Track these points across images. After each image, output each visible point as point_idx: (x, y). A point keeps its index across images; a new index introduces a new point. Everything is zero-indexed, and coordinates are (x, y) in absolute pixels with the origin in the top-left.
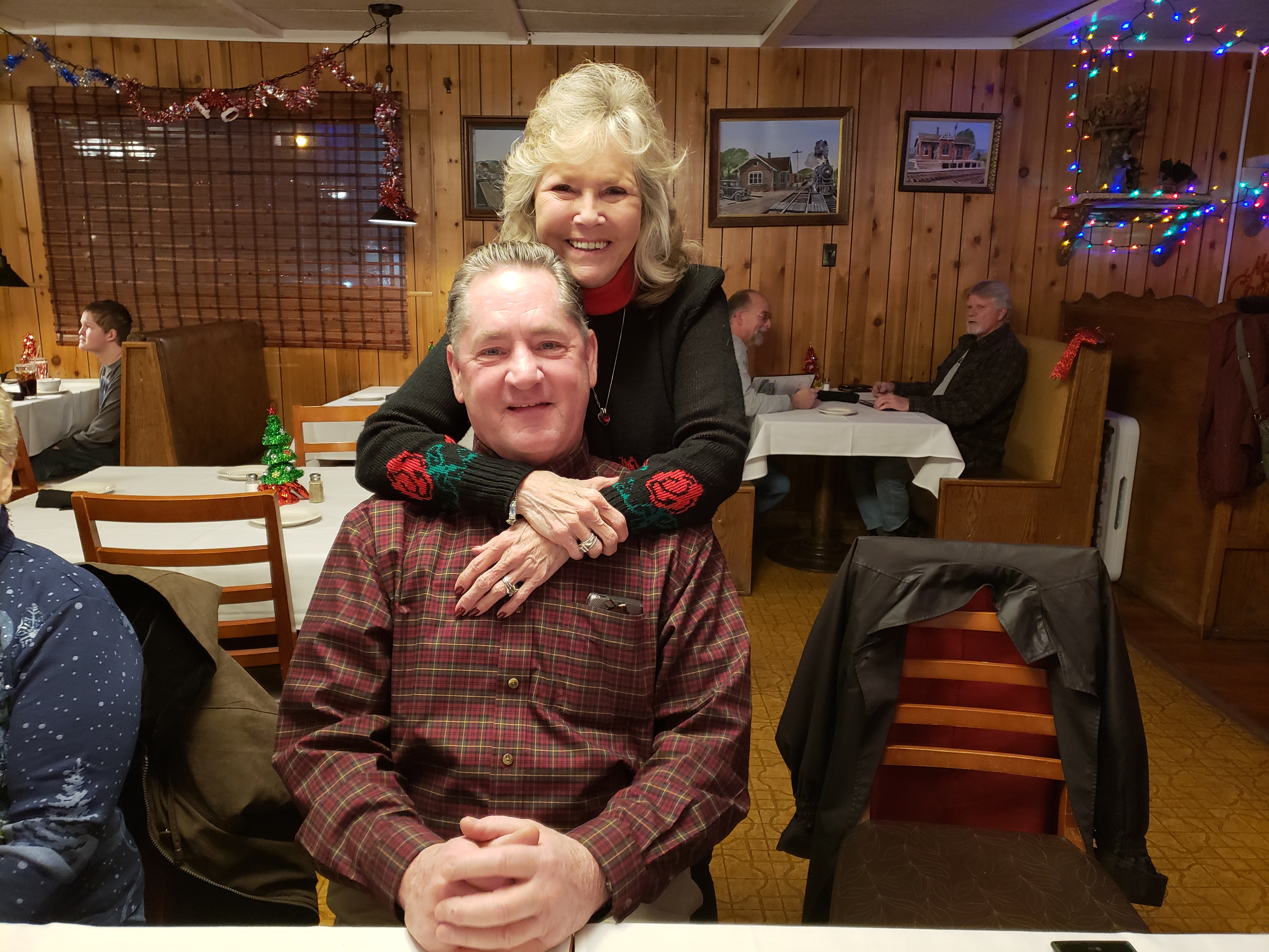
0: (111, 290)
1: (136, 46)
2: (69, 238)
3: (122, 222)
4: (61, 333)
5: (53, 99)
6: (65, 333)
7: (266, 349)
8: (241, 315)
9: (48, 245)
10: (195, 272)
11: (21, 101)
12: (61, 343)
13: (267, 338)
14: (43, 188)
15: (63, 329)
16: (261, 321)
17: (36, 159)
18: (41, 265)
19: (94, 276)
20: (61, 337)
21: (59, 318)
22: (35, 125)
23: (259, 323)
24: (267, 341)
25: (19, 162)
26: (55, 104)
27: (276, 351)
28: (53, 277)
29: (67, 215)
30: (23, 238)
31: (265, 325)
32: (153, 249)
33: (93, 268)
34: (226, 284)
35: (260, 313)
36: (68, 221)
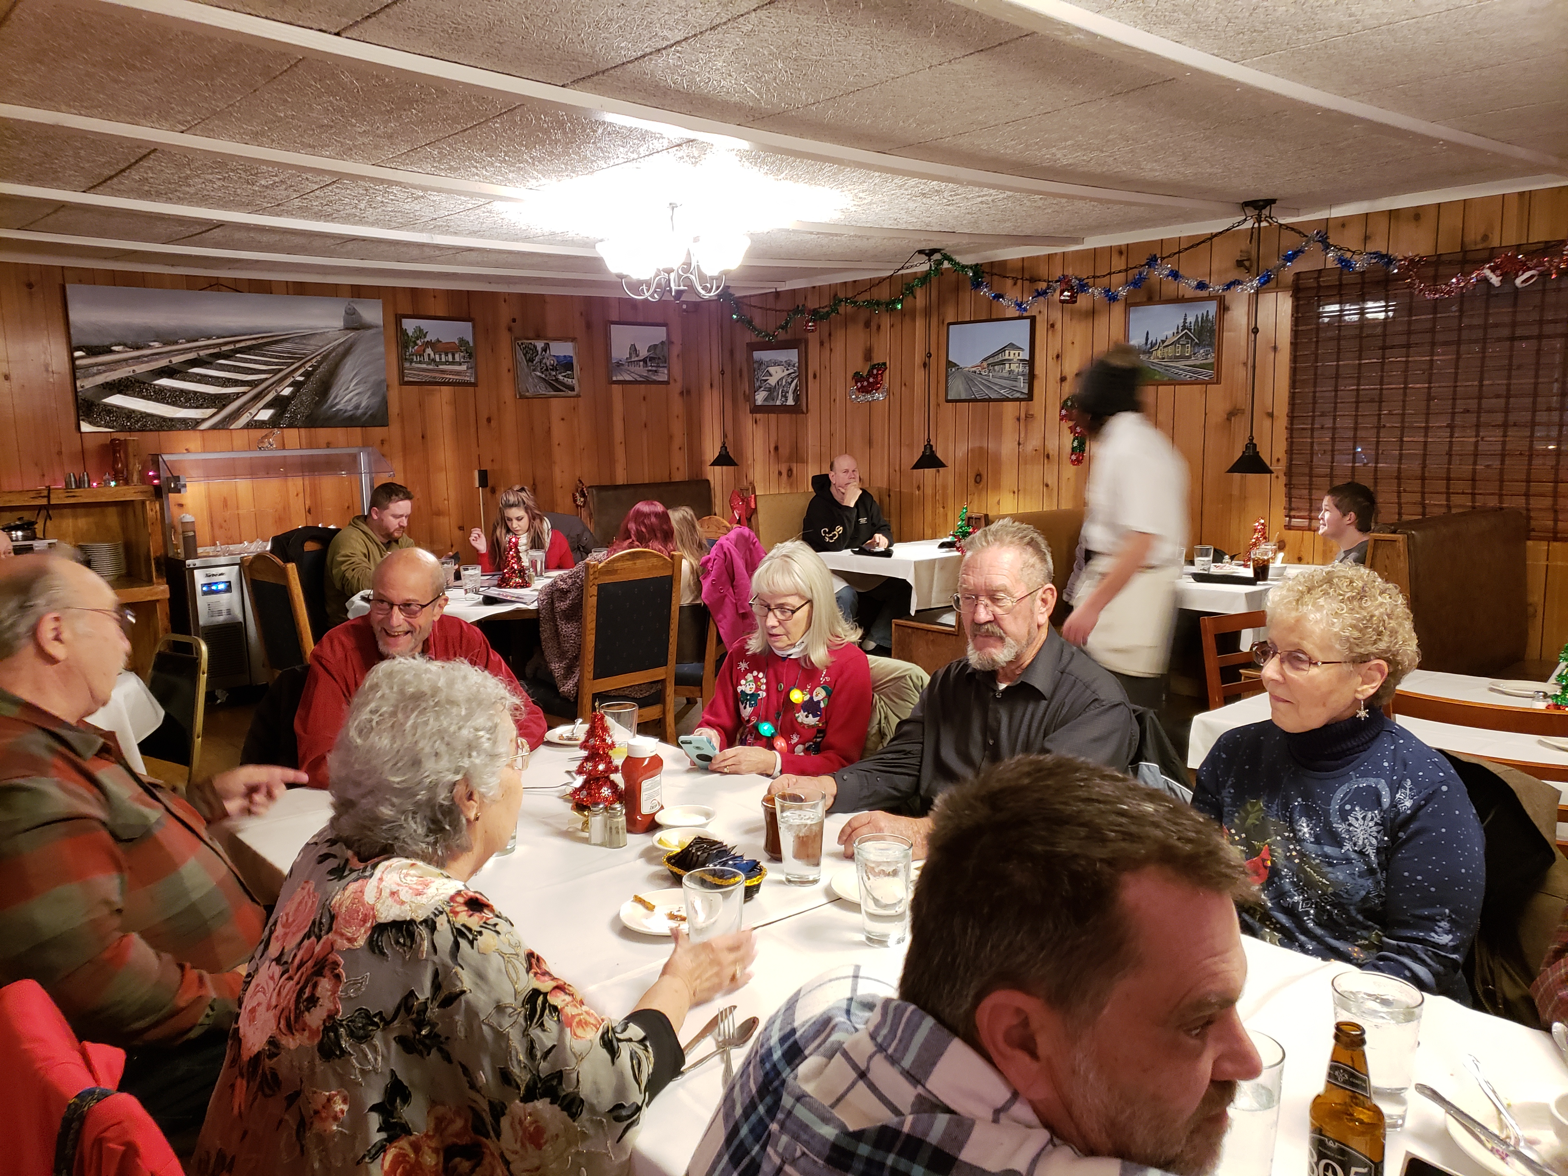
0: (1349, 473)
1: (1417, 214)
2: (1313, 420)
3: (1372, 401)
4: (1290, 517)
5: (1318, 282)
6: (1295, 517)
7: (1530, 543)
8: (1501, 502)
9: (1291, 430)
10: (1449, 454)
11: (1284, 289)
12: (1289, 527)
13: (1533, 530)
14: (1294, 371)
15: (1293, 513)
16: (1528, 510)
17: (1291, 343)
18: (1280, 449)
19: (1333, 458)
20: (1290, 521)
21: (1290, 502)
22: (1296, 309)
23: (1525, 512)
24: (1533, 534)
25: (1275, 349)
26: (1319, 287)
27: (1543, 546)
28: (1290, 460)
29: (1314, 397)
30: (1267, 423)
31: (1532, 514)
32: (1403, 428)
33: (1333, 451)
34: (1488, 466)
35: (1527, 500)
36: (1315, 403)
